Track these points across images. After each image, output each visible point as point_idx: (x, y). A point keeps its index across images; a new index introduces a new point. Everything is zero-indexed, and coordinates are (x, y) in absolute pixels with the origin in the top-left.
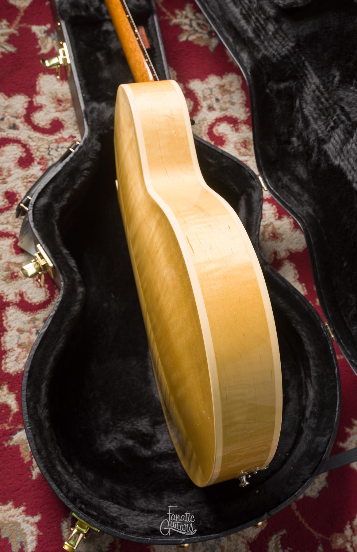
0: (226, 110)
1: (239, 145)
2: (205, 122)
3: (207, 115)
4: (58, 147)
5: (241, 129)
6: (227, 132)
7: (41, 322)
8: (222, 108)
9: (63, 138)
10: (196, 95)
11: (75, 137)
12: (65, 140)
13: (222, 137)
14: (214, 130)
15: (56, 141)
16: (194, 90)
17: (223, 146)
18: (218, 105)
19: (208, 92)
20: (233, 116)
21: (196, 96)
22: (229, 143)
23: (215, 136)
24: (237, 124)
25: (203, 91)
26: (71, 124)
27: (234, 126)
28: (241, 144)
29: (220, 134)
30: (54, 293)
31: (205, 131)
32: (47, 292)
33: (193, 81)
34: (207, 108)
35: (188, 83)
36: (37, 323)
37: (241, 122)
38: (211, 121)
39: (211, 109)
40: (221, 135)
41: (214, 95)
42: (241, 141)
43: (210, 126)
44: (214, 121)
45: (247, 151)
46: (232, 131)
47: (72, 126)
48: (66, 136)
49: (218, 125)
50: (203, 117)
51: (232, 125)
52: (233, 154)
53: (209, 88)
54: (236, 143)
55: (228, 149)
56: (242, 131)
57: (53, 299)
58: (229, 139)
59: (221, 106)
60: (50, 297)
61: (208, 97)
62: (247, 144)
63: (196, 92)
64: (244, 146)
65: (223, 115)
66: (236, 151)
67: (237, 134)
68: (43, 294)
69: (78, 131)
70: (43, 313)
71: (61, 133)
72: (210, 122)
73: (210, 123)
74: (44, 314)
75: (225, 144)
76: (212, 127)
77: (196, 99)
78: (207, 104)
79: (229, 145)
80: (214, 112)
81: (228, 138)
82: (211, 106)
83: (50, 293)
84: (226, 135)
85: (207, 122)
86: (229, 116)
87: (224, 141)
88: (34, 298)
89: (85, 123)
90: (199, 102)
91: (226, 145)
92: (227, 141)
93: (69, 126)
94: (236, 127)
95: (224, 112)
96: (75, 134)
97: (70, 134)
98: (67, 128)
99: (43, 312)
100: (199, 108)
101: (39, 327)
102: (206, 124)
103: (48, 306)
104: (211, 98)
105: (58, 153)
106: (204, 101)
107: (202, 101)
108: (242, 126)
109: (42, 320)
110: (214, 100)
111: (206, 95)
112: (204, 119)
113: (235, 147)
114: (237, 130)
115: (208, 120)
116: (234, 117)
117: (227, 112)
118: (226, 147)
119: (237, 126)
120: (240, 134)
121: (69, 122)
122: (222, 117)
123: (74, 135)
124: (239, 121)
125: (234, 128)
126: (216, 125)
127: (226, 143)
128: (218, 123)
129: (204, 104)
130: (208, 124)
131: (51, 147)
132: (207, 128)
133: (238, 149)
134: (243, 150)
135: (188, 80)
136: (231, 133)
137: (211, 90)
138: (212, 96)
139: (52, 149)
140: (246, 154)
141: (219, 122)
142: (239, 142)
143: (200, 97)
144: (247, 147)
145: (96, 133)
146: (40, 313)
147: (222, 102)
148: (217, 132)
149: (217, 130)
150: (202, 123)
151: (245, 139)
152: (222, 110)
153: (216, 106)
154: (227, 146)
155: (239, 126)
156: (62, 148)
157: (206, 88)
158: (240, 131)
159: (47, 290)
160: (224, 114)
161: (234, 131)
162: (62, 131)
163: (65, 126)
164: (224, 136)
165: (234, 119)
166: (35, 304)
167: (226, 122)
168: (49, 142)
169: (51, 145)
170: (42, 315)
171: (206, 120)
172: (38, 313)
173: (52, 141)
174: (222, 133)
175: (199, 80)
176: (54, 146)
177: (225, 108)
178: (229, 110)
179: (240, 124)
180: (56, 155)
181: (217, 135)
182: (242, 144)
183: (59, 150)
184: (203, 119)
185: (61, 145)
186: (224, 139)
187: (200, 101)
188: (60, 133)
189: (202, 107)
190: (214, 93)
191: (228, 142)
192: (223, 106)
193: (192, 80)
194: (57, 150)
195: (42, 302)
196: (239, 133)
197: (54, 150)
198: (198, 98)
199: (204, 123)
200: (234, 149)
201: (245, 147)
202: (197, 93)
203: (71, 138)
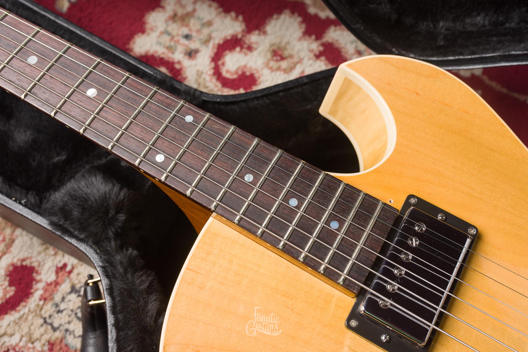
0: (209, 39)
1: (272, 64)
2: (203, 76)
3: (196, 65)
4: (57, 305)
5: (252, 43)
6: (242, 63)
8: (204, 40)
9: (49, 285)
10: (156, 55)
11: (65, 265)
12: (57, 284)
13: (244, 73)
14: (225, 74)
15: (44, 299)
16: (147, 52)
17: (258, 82)
18: (194, 41)
19: (166, 39)
20: (226, 37)
21: (159, 56)
22: (260, 73)
23: (234, 80)
24: (242, 42)
25: (160, 43)
26: (39, 253)
27: (242, 48)
28: (272, 59)
29: (236, 73)
31: (216, 86)
33: (134, 43)
34: (187, 57)
35: (131, 50)
37: (243, 36)
38: (208, 68)
39: (193, 53)
40: (240, 72)
41: (178, 35)
42: (269, 56)
43: (214, 74)
44: (213, 65)
45: (290, 61)
46: (246, 54)
47: (43, 254)
48: (52, 277)
49: (223, 64)
50: (194, 73)
51: (238, 49)
52: (280, 81)
53: (162, 33)
54: (267, 65)
55: (267, 81)
56: (257, 43)
58: (254, 67)
59: (200, 39)
61: (172, 43)
62: (280, 52)
63: (151, 52)
64: (279, 58)
65: (213, 47)
66: (278, 73)
67: (255, 53)
69: (60, 253)
71: (40, 281)
72: (210, 70)
73: (211, 72)
75: (257, 78)
76: (217, 73)
77: (162, 59)
78: (181, 53)
79: (262, 75)
80: (199, 55)
81: (251, 68)
82: (189, 50)
84: (245, 66)
85: (206, 73)
86: (221, 42)
87: (252, 75)
89: (73, 241)
90: (171, 60)
91: (259, 78)
92: (254, 72)
93: (39, 258)
94: (245, 46)
95: (211, 44)
96: (60, 262)
97: (54, 269)
98: (39, 265)
100: (177, 66)
102: (208, 78)
104: (178, 42)
105: (65, 313)
106: (173, 53)
107: (170, 55)
108: (250, 39)
110: (183, 41)
111: (168, 44)
112: (199, 74)
113: (272, 69)
114: (250, 48)
115: (204, 71)
116: (229, 38)
117: (214, 39)
118: (262, 81)
119: (245, 44)
120: (259, 49)
121: (35, 254)
122: (215, 50)
123: (60, 265)
124: (240, 36)
125: (244, 50)
126: (221, 67)
127: (256, 75)
128: (220, 63)
129: (178, 56)
130: (210, 75)
131: (47, 315)
132: (214, 80)
133: (279, 69)
134: (284, 64)
135: (127, 46)
136: (247, 58)
137: (166, 32)
138: (176, 38)
139: (50, 316)
140: (293, 65)
141: (219, 59)
142: (269, 60)
143: (164, 53)
144: (284, 56)
145: (109, 239)
147: (194, 34)
148: (232, 74)
149: (228, 71)
150: (201, 80)
151: (272, 49)
152: (206, 41)
153: (193, 45)
154: (262, 79)
155: (247, 42)
156: (63, 299)
157: (159, 37)
158: (254, 46)
160: (214, 45)
161: (248, 53)
162: (38, 278)
163: (35, 264)
164: (245, 70)
165: (232, 39)
167: (227, 52)
168: (35, 311)
169: (43, 312)
171: (202, 73)
173: (38, 305)
174: (238, 68)
175: (140, 34)
176: (48, 309)
177: (206, 38)
178: (214, 35)
179: (244, 39)
180: (67, 319)
181: (235, 76)
182: (275, 58)
183: (62, 306)
184: (197, 74)
185: (57, 298)
186: (248, 74)
187: (170, 58)
188: (37, 282)
189: (179, 62)
190: (174, 33)
191: (257, 72)
192: (202, 37)
193: (131, 43)
194: (59, 312)
196: (256, 49)
197: (56, 315)
198: (162, 56)
199: (204, 79)
200: (274, 73)
201: (282, 58)
202: (156, 52)
203: (61, 274)
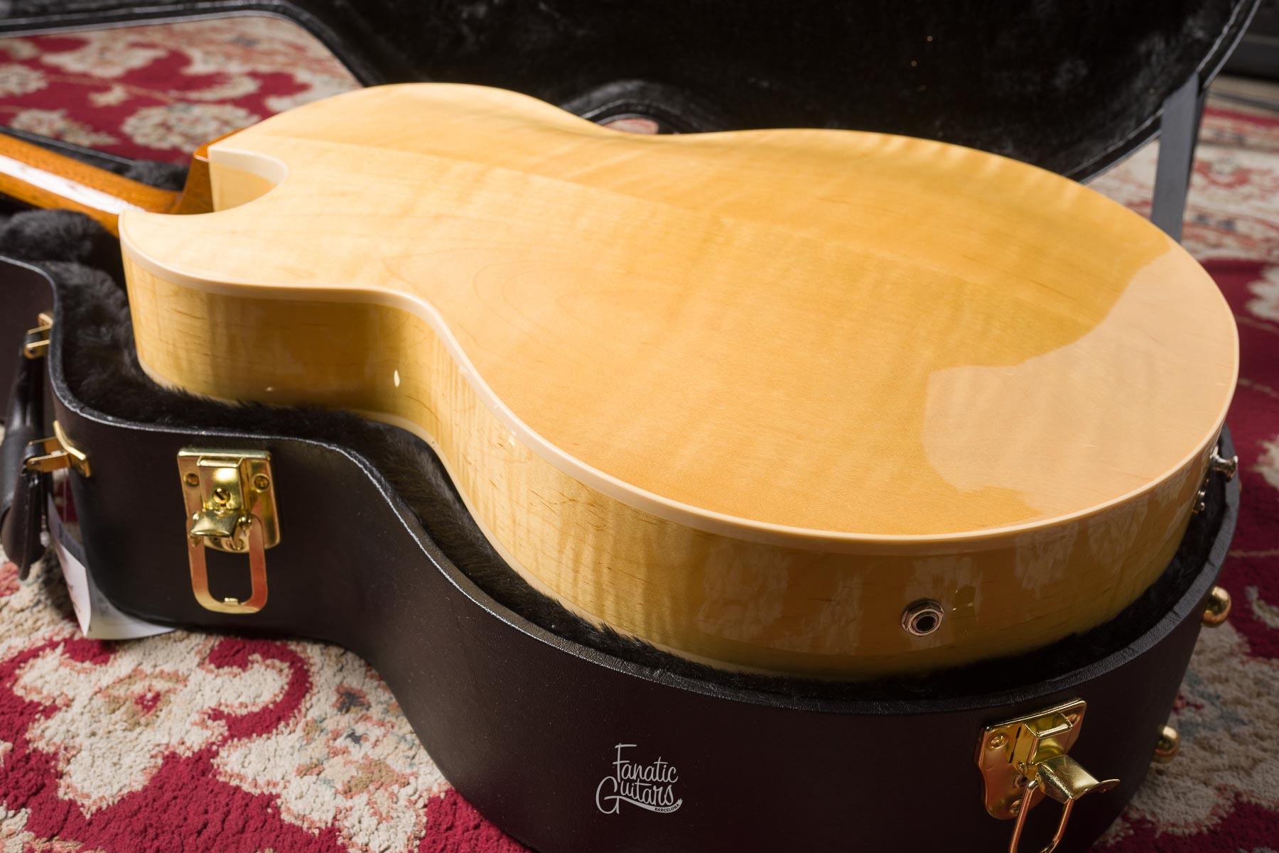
7: (339, 717)
30: (293, 653)
32: (273, 663)
36: (329, 725)
57: (307, 664)
60: (290, 667)
68: (271, 675)
70: (319, 700)
74: (323, 700)
83: (282, 660)
88: (259, 696)
99: (314, 699)
101: (344, 729)
103: (311, 684)
109: (331, 711)
146: (311, 706)
159: (269, 662)
166: (274, 703)
170: (320, 703)
172: (308, 710)
195: (286, 687)
